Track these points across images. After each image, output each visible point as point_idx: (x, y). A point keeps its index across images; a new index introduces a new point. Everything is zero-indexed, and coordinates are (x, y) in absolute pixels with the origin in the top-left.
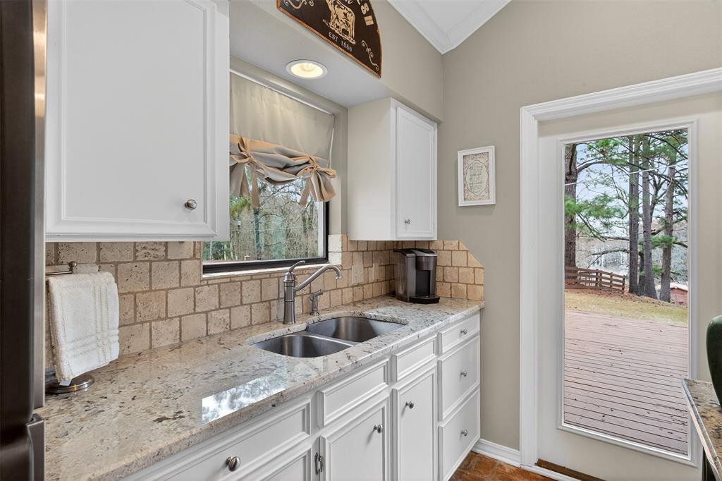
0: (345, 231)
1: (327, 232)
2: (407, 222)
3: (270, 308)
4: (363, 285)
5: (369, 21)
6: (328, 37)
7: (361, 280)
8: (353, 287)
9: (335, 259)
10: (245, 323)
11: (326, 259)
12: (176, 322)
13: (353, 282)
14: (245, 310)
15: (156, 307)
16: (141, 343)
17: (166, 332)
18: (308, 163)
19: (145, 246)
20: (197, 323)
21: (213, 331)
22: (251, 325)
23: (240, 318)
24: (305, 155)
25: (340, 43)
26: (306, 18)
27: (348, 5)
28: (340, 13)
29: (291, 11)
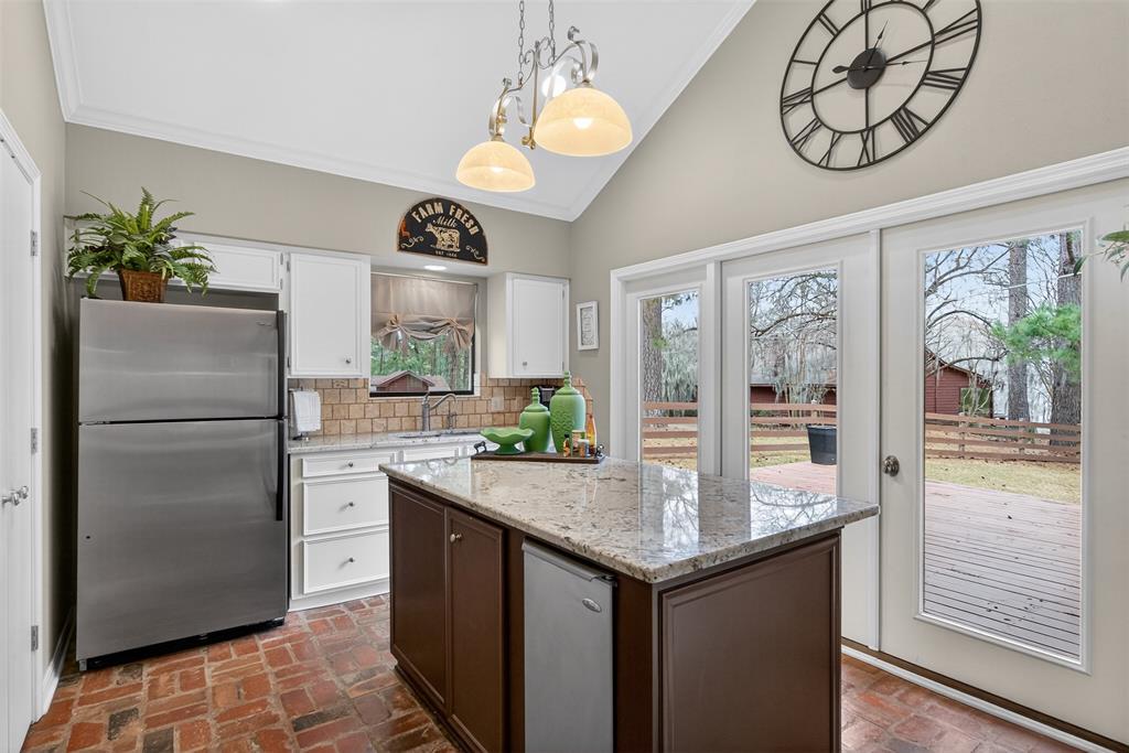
0: (485, 369)
1: (473, 372)
2: (525, 364)
3: (415, 421)
4: (504, 413)
5: (474, 231)
6: (435, 254)
7: (502, 409)
8: (493, 413)
9: (477, 393)
10: (397, 428)
11: (472, 392)
12: (354, 422)
13: (493, 410)
14: (397, 420)
15: (343, 413)
16: (335, 430)
17: (349, 426)
18: (448, 324)
19: (337, 380)
20: (366, 425)
21: (376, 430)
22: (401, 430)
23: (393, 424)
24: (447, 318)
25: (445, 255)
26: (417, 249)
27: (451, 228)
28: (446, 236)
29: (406, 250)
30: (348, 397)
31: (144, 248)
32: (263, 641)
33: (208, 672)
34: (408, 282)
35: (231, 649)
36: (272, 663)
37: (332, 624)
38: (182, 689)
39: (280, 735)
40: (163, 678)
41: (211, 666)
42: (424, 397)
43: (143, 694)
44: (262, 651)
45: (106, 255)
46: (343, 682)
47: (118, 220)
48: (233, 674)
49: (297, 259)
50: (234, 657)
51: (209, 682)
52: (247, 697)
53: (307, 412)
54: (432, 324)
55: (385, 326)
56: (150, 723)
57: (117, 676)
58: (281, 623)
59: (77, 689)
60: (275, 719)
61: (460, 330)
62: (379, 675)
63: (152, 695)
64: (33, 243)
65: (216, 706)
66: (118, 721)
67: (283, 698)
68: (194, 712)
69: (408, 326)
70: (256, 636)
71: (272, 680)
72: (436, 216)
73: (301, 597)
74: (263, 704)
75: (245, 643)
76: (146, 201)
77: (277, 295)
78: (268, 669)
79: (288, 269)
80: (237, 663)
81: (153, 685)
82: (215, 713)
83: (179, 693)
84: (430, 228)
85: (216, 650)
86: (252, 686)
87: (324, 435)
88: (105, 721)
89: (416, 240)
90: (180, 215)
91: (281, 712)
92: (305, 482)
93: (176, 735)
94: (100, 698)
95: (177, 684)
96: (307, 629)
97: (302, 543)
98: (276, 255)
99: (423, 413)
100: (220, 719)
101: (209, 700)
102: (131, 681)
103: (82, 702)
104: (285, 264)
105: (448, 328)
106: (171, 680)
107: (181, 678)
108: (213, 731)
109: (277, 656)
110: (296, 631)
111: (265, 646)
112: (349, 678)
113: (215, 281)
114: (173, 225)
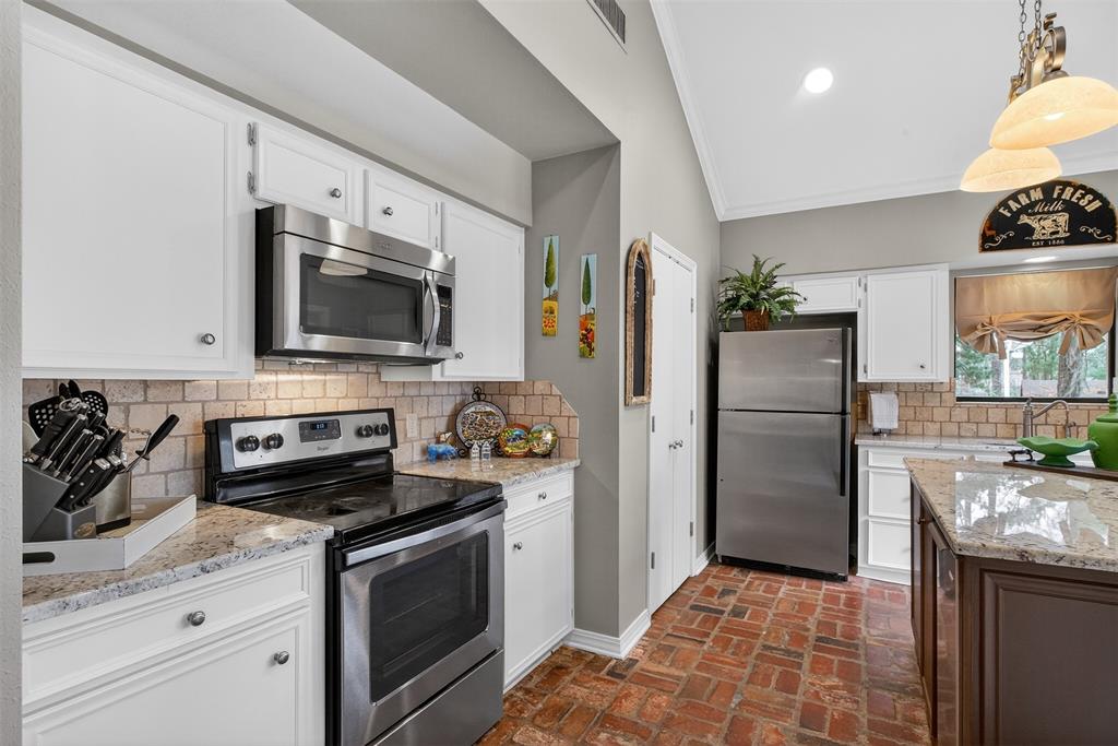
1: (1112, 377)
3: (1016, 429)
5: (1093, 206)
6: (1031, 247)
12: (938, 424)
14: (991, 426)
15: (926, 415)
16: (917, 429)
17: (933, 428)
18: (1066, 319)
19: (921, 384)
20: (953, 428)
21: (962, 434)
22: (996, 437)
23: (987, 430)
24: (1066, 313)
25: (1046, 244)
26: (1007, 245)
27: (1058, 211)
28: (1048, 223)
29: (991, 249)
30: (933, 401)
31: (752, 296)
32: (826, 586)
33: (782, 590)
34: (1008, 279)
35: (804, 583)
36: (824, 601)
37: (886, 595)
38: (764, 592)
39: (806, 639)
40: (757, 582)
41: (786, 587)
42: (1025, 403)
43: (743, 585)
44: (823, 591)
45: (733, 303)
46: (868, 632)
47: (741, 279)
48: (796, 596)
49: (874, 281)
50: (803, 588)
51: (780, 595)
52: (798, 612)
53: (884, 411)
54: (1042, 322)
55: (976, 329)
56: (739, 600)
57: (735, 572)
58: (844, 579)
59: (715, 570)
60: (808, 630)
61: (1085, 326)
62: (901, 641)
63: (747, 588)
64: (692, 305)
65: (777, 608)
66: (725, 592)
67: (819, 623)
68: (764, 605)
69: (1005, 326)
70: (824, 582)
71: (819, 609)
72: (1032, 205)
73: (865, 566)
74: (805, 619)
75: (815, 583)
76: (756, 263)
77: (856, 313)
78: (820, 602)
79: (866, 290)
80: (803, 592)
81: (750, 583)
82: (775, 612)
83: (760, 593)
84: (1024, 219)
85: (794, 580)
86: (806, 608)
87: (906, 434)
88: (720, 590)
89: (1004, 236)
90: (777, 267)
91: (813, 629)
92: (871, 470)
93: (749, 612)
94: (723, 578)
95: (762, 588)
96: (865, 592)
97: (867, 521)
98: (855, 280)
99: (1025, 420)
100: (774, 615)
101: (776, 602)
102: (741, 577)
103: (714, 577)
104: (863, 285)
105: (1066, 324)
106: (760, 585)
107: (766, 587)
108: (768, 619)
109: (832, 598)
110: (855, 590)
111: (826, 589)
112: (873, 632)
113: (799, 309)
114: (775, 274)
